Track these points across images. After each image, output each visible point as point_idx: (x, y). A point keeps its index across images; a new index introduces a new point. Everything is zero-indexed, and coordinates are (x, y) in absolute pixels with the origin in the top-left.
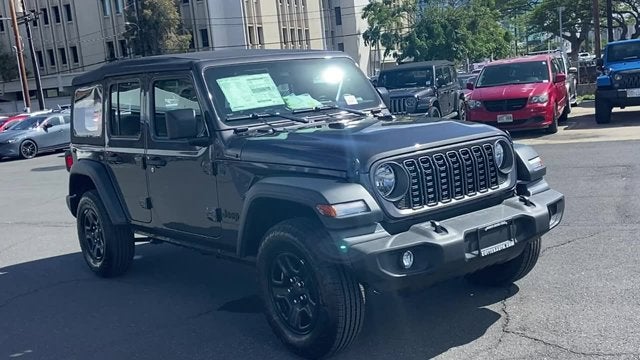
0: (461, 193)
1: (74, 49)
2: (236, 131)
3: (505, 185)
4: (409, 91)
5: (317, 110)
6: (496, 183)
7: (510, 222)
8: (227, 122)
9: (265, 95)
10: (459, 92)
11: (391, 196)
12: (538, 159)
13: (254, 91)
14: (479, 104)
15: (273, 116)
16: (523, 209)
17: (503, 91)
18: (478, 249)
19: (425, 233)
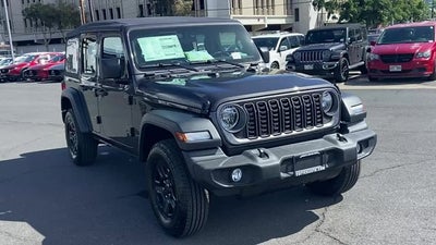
0: (290, 129)
1: (118, 9)
2: (146, 75)
3: (328, 125)
4: (326, 45)
5: (209, 62)
6: (322, 122)
7: (322, 153)
8: (140, 69)
9: (171, 51)
10: (367, 47)
11: (233, 129)
12: (361, 106)
13: (164, 47)
14: (377, 57)
15: (174, 66)
16: (336, 143)
17: (396, 47)
18: (293, 170)
19: (252, 157)
